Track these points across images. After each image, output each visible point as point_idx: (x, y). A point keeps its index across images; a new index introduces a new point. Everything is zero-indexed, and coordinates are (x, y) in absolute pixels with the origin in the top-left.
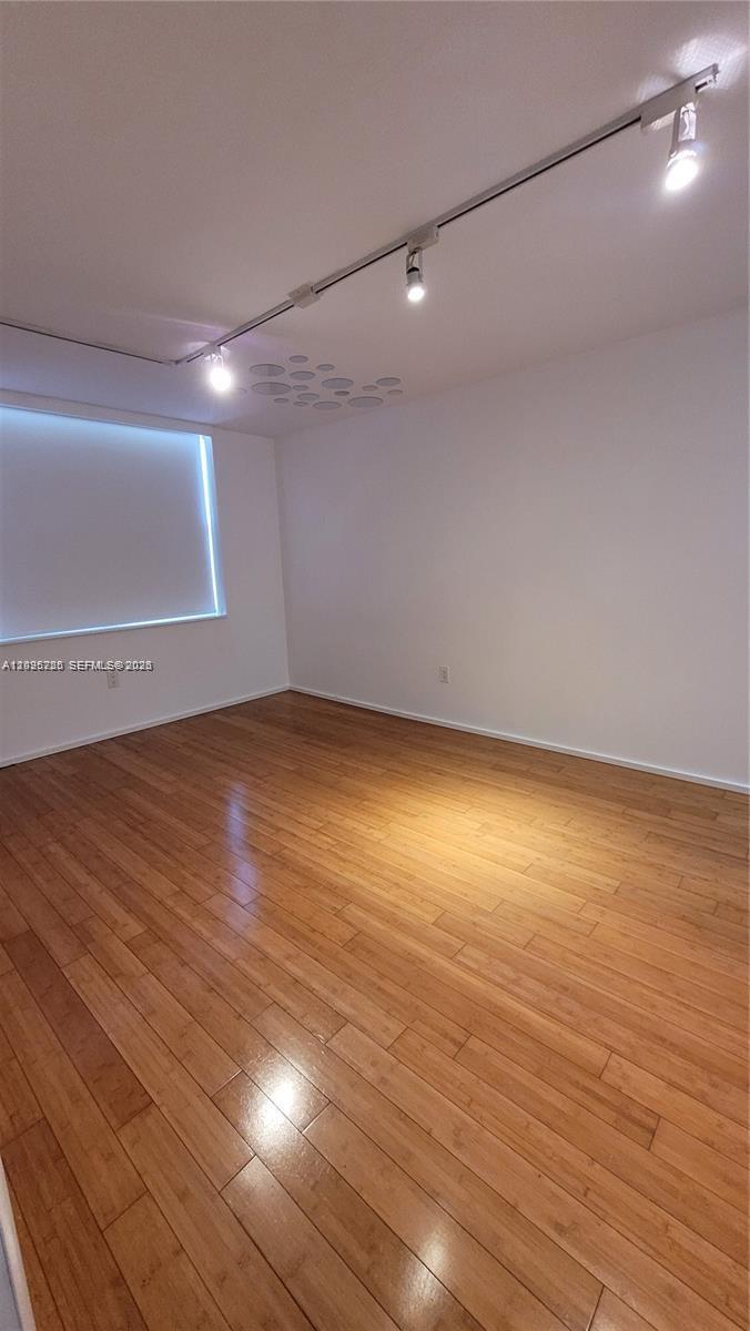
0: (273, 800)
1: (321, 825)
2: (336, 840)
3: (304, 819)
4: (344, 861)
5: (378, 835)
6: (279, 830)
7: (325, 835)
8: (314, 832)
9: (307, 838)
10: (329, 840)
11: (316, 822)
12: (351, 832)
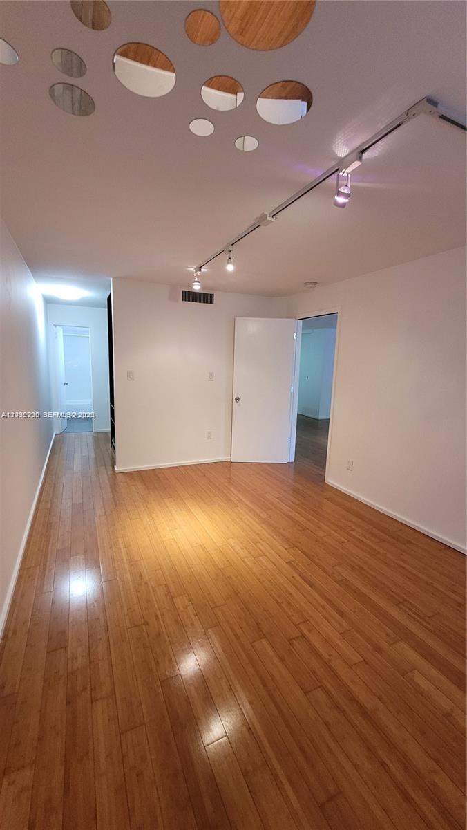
0: (291, 594)
1: (261, 558)
2: (256, 546)
3: (270, 566)
4: (258, 534)
5: (232, 541)
6: (289, 563)
7: (261, 550)
8: (267, 554)
9: (273, 552)
10: (260, 546)
11: (264, 561)
12: (246, 548)
